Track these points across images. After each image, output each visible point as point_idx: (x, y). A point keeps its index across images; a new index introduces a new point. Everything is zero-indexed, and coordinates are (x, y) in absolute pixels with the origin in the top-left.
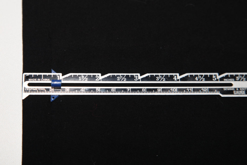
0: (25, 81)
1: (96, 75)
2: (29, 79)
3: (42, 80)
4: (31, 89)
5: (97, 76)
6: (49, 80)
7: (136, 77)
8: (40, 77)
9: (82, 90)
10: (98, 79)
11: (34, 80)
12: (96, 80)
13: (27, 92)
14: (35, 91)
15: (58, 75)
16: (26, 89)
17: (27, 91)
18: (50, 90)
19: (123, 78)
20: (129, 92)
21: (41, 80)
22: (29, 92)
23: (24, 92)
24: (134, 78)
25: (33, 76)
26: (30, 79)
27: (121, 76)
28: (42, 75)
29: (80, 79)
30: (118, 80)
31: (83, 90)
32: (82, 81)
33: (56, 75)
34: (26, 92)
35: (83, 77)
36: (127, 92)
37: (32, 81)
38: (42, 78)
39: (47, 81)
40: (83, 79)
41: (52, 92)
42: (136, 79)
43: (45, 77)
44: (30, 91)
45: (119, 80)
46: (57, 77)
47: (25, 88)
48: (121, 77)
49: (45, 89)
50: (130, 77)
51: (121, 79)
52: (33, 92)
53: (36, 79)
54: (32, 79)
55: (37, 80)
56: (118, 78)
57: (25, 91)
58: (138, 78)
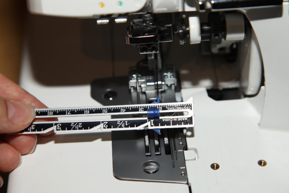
0: (192, 117)
1: (108, 128)
2: (187, 120)
3: (171, 120)
4: (183, 108)
5: (106, 127)
6: (163, 120)
7: (59, 128)
8: (174, 123)
9: (124, 111)
10: (105, 123)
11: (181, 119)
12: (107, 123)
13: (188, 104)
14: (179, 106)
15: (153, 126)
16: (189, 108)
17: (188, 106)
18: (161, 108)
19: (75, 127)
20: (68, 111)
21: (173, 119)
22: (186, 104)
23: (191, 104)
24: (61, 126)
25: (183, 123)
26: (185, 120)
27: (77, 129)
28: (172, 125)
29: (126, 122)
30: (81, 124)
31: (122, 111)
32: (124, 121)
33: (155, 126)
34: (190, 104)
35: (123, 125)
36: (70, 110)
37: (183, 118)
38: (171, 122)
39: (166, 119)
40: (123, 123)
41: (159, 106)
42: (59, 125)
43: (168, 123)
44: (185, 106)
45: (79, 124)
46: (153, 124)
47: (191, 109)
48: (77, 127)
49: (167, 109)
50: (66, 128)
51: (77, 125)
52: (181, 105)
53: (179, 120)
54: (184, 120)
55: (177, 119)
56: (81, 126)
57: (191, 106)
58: (57, 127)
